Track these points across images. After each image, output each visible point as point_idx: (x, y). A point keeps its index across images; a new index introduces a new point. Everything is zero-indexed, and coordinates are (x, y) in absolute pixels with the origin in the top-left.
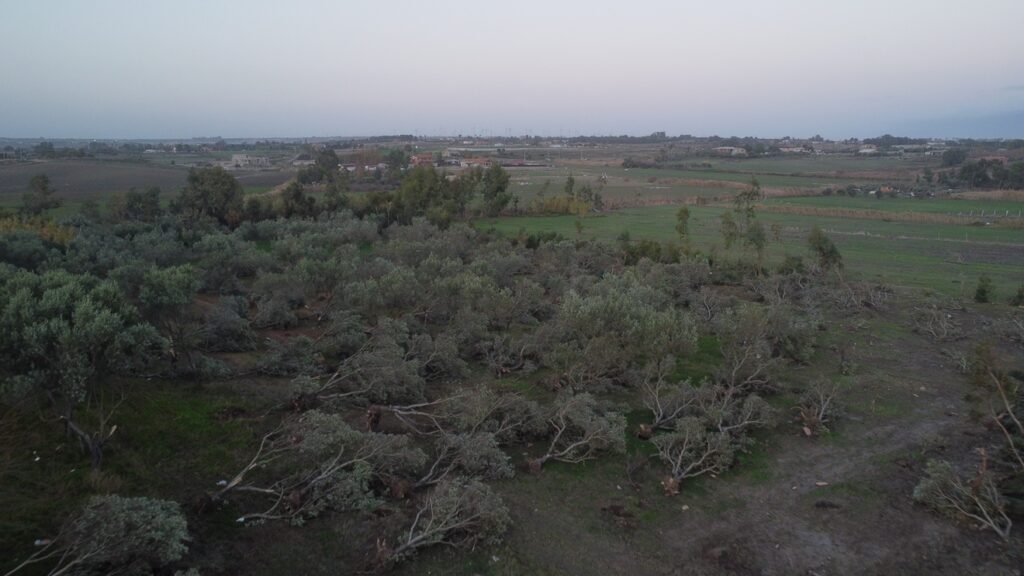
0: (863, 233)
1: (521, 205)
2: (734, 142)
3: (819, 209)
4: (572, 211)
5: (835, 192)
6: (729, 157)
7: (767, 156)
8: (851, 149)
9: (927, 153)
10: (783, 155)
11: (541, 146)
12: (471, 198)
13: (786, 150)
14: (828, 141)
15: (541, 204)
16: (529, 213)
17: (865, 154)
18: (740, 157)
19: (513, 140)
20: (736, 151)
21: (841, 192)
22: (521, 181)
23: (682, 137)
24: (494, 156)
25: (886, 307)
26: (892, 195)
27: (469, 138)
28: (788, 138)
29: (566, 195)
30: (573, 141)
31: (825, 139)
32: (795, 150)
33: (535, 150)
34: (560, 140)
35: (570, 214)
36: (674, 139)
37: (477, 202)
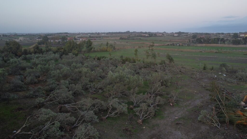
0: (177, 54)
1: (96, 49)
2: (146, 33)
3: (167, 49)
4: (108, 51)
5: (170, 45)
6: (145, 36)
7: (154, 36)
8: (172, 35)
9: (189, 36)
10: (157, 36)
11: (100, 35)
12: (83, 48)
13: (158, 35)
14: (167, 33)
15: (100, 49)
16: (97, 51)
17: (175, 36)
18: (147, 37)
19: (93, 33)
20: (147, 35)
21: (171, 45)
22: (95, 43)
23: (134, 32)
24: (88, 37)
25: (184, 72)
26: (182, 45)
27: (82, 33)
28: (158, 32)
29: (107, 47)
30: (107, 33)
31: (166, 32)
32: (160, 35)
33: (98, 36)
34: (104, 33)
35: (107, 51)
36: (132, 32)
37: (85, 49)
